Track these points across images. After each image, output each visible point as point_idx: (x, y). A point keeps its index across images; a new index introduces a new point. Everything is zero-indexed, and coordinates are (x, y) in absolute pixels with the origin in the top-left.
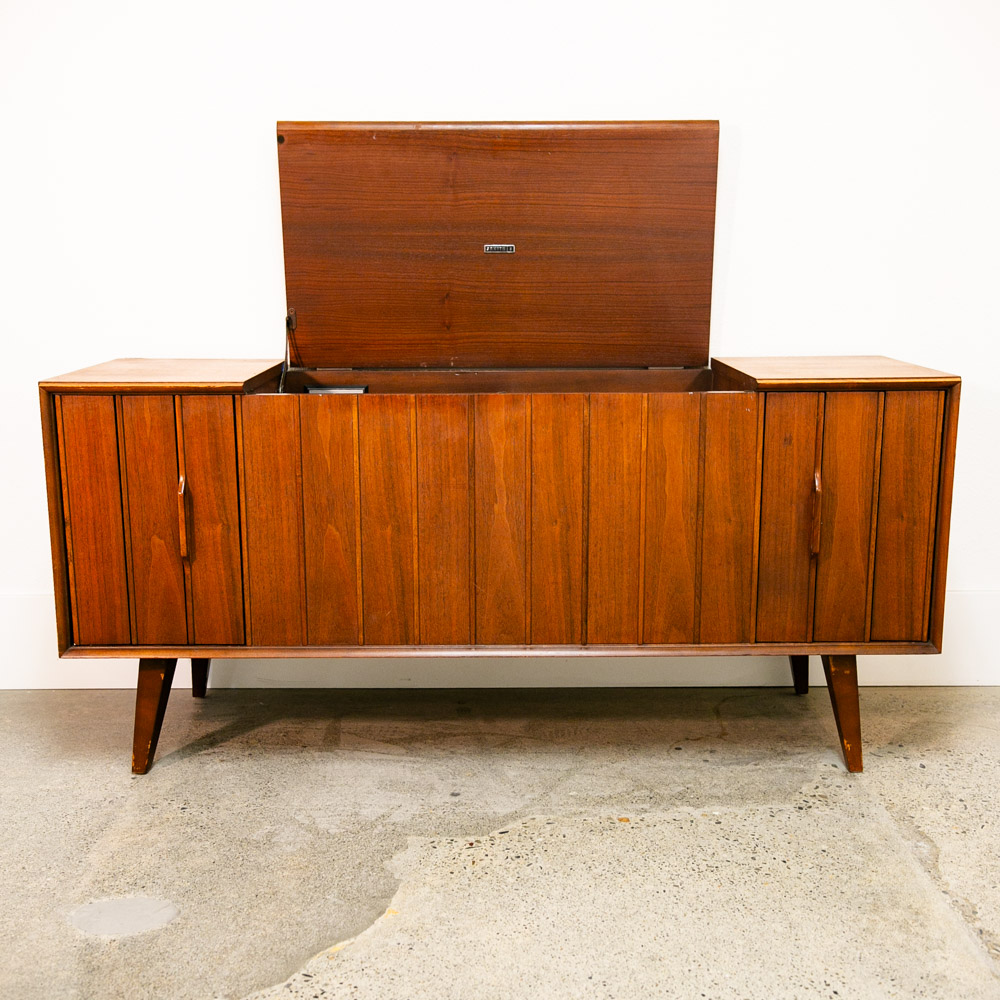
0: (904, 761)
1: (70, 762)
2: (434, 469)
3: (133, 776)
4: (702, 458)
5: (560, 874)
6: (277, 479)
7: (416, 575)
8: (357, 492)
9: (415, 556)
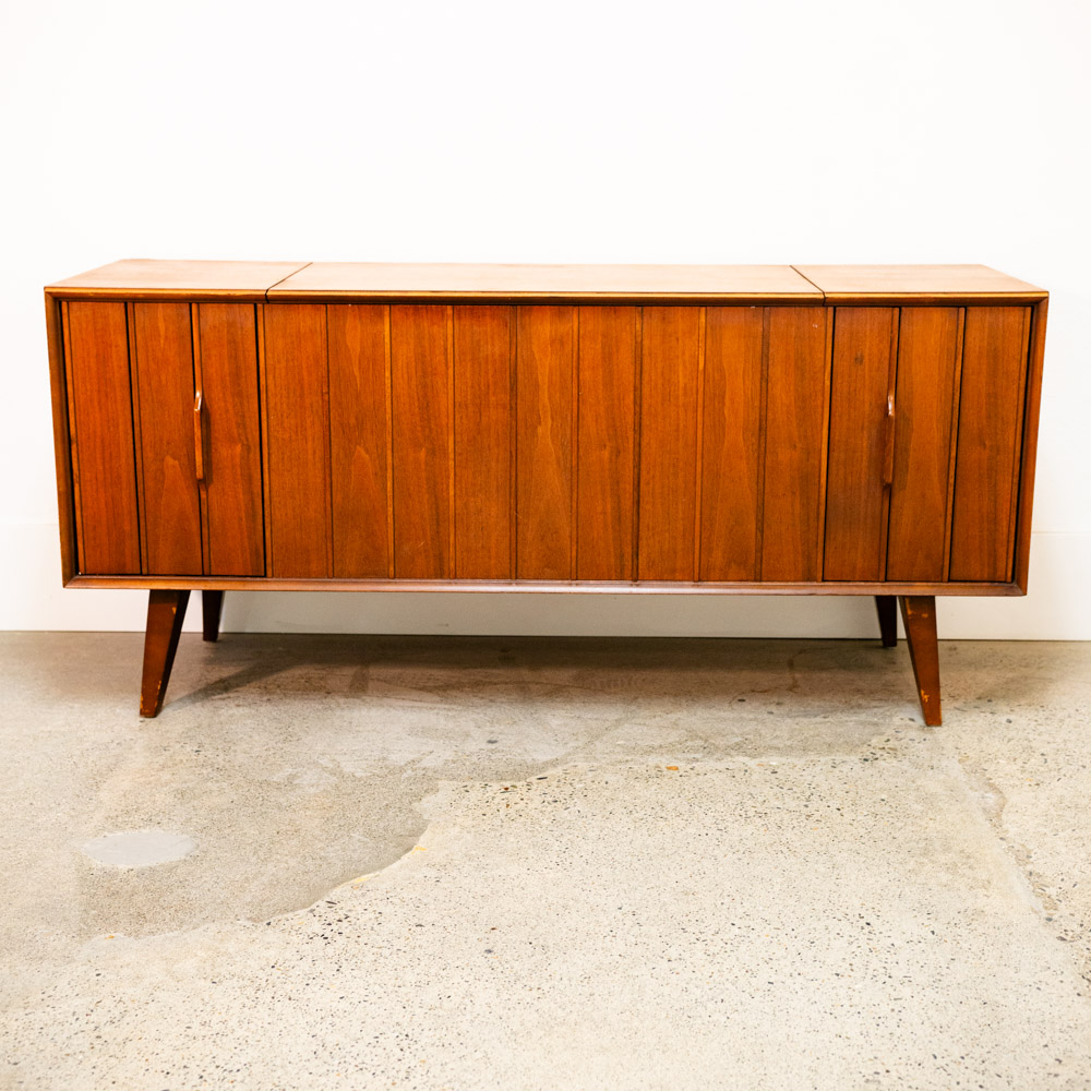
0: (990, 715)
1: (71, 704)
2: (473, 387)
3: (142, 719)
4: (765, 379)
5: (599, 817)
6: (302, 396)
7: (452, 503)
8: (389, 411)
9: (451, 481)
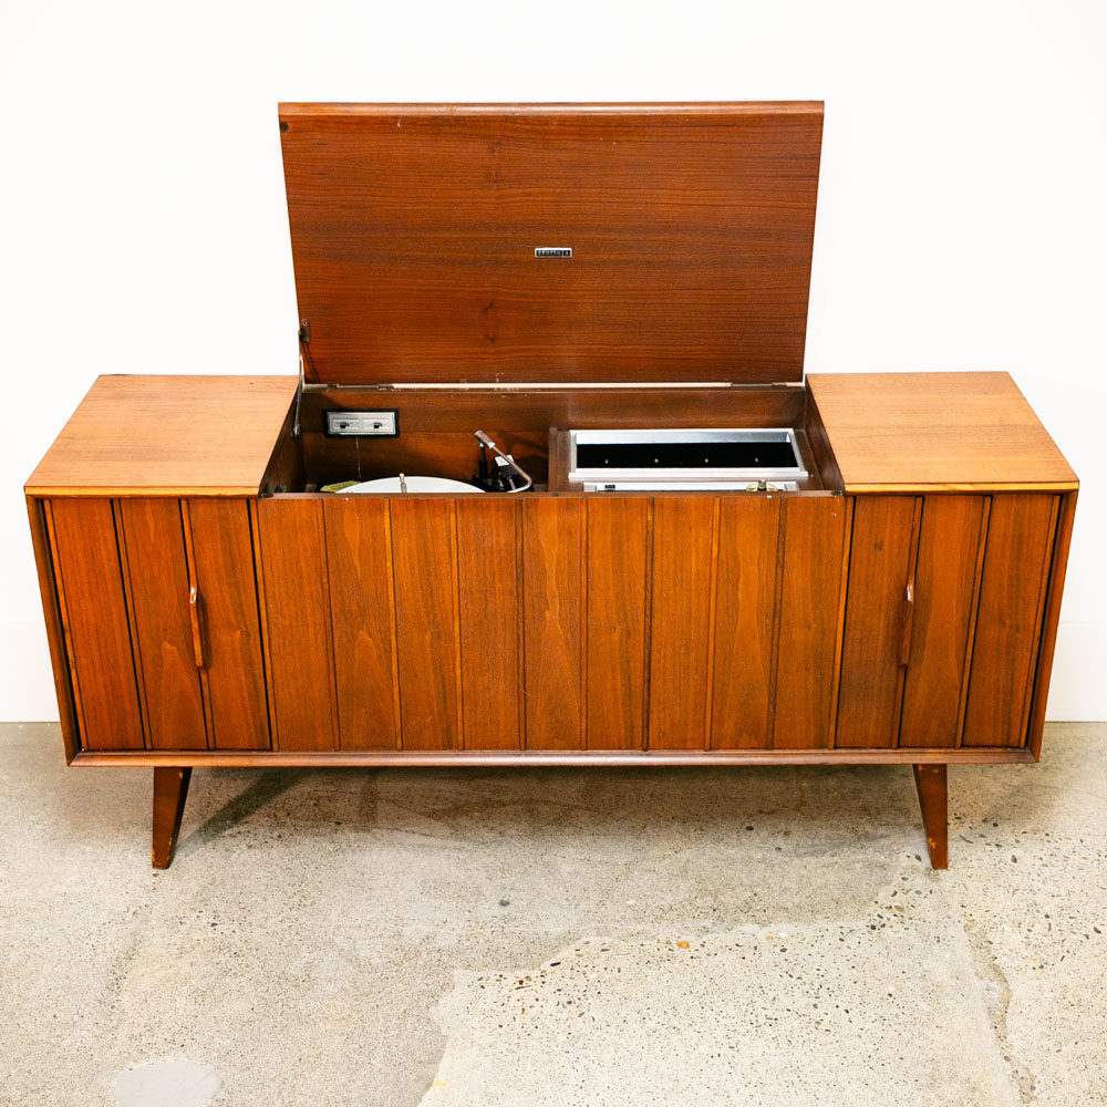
2: (478, 575)
4: (781, 565)
6: (301, 586)
7: (459, 682)
8: (392, 598)
9: (458, 662)
